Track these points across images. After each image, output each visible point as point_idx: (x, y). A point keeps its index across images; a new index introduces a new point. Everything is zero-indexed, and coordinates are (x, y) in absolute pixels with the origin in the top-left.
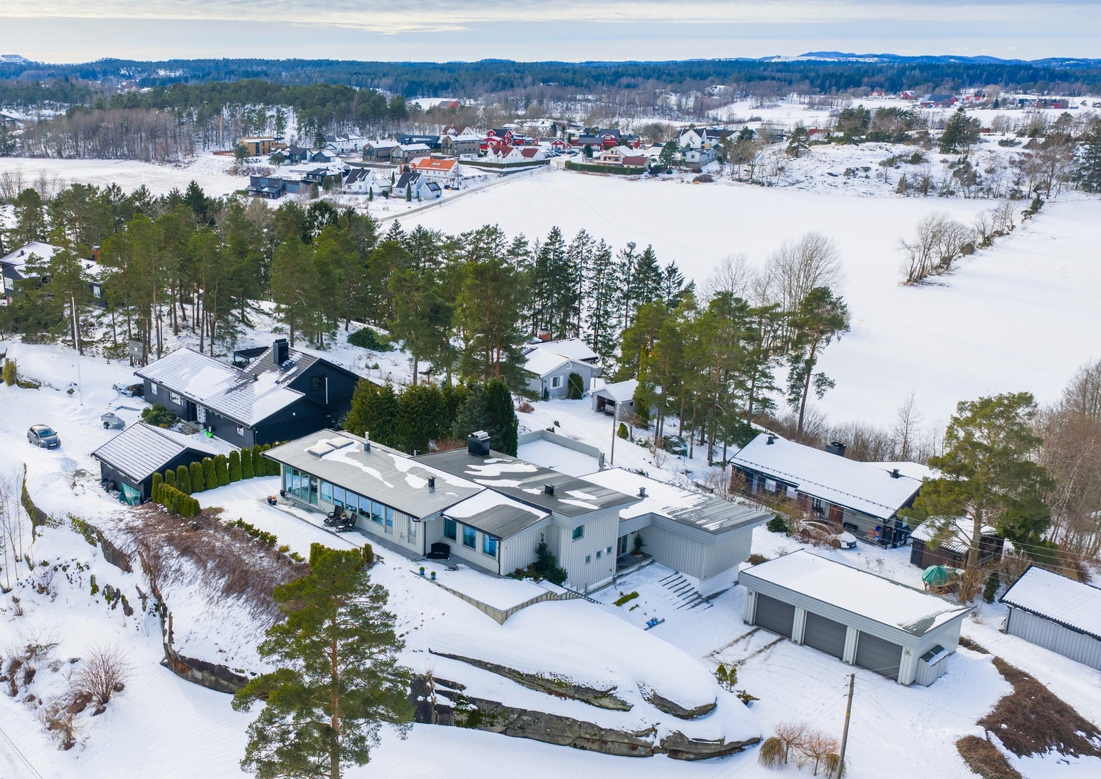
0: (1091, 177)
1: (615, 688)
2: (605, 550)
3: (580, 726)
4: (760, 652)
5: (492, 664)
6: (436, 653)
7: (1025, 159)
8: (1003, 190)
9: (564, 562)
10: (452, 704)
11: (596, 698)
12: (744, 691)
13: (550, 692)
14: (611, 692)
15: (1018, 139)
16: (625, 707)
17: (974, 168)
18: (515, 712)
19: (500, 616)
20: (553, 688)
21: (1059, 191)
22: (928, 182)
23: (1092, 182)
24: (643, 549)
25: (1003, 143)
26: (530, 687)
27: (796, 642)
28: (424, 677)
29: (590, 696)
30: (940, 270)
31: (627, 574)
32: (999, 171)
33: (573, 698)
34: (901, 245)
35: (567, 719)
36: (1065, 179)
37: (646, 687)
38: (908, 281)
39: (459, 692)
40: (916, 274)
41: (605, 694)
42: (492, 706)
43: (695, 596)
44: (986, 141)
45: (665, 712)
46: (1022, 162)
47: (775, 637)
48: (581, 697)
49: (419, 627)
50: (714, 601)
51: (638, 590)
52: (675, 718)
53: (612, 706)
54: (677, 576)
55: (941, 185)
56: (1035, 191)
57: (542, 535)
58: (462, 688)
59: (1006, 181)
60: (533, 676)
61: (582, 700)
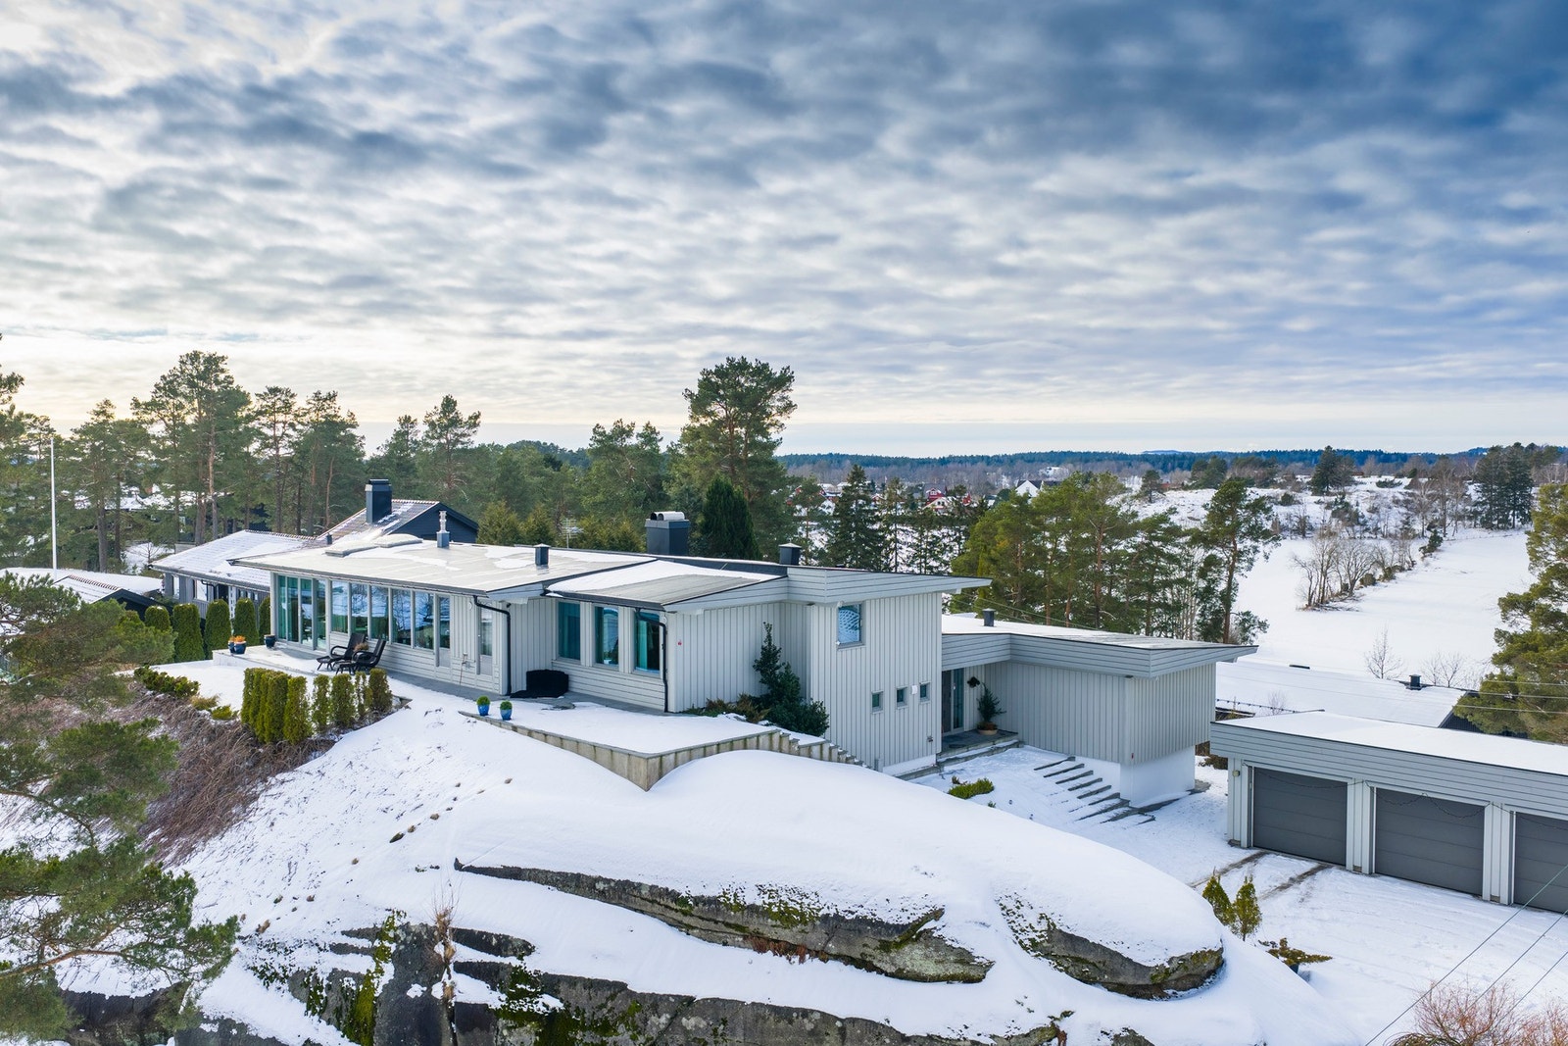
0: (1490, 513)
1: (937, 914)
2: (916, 689)
3: (842, 1031)
4: (1283, 887)
5: (607, 881)
6: (471, 869)
7: (1410, 498)
8: (1392, 530)
9: (819, 690)
10: (495, 999)
11: (885, 947)
12: (1283, 942)
13: (761, 944)
14: (928, 926)
15: (1397, 480)
16: (968, 970)
17: (1355, 508)
18: (662, 1006)
19: (643, 768)
20: (770, 929)
21: (1456, 529)
22: (1305, 522)
23: (1491, 519)
24: (997, 720)
25: (1380, 484)
26: (708, 936)
27: (1357, 870)
28: (430, 931)
29: (869, 945)
30: (1343, 597)
31: (967, 759)
32: (1383, 509)
33: (823, 955)
34: (1293, 563)
35: (805, 1013)
36: (1459, 517)
37: (1024, 911)
38: (1310, 605)
39: (514, 961)
40: (1316, 597)
41: (912, 933)
42: (600, 998)
43: (1115, 801)
44: (1362, 483)
45: (1085, 979)
46: (1407, 502)
47: (1307, 865)
48: (844, 950)
49: (443, 813)
50: (1156, 814)
51: (992, 778)
52: (1115, 996)
53: (931, 969)
54: (1071, 764)
55: (1319, 526)
56: (1428, 529)
57: (769, 628)
58: (526, 949)
59: (1393, 520)
60: (713, 901)
61: (850, 961)
